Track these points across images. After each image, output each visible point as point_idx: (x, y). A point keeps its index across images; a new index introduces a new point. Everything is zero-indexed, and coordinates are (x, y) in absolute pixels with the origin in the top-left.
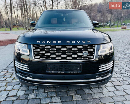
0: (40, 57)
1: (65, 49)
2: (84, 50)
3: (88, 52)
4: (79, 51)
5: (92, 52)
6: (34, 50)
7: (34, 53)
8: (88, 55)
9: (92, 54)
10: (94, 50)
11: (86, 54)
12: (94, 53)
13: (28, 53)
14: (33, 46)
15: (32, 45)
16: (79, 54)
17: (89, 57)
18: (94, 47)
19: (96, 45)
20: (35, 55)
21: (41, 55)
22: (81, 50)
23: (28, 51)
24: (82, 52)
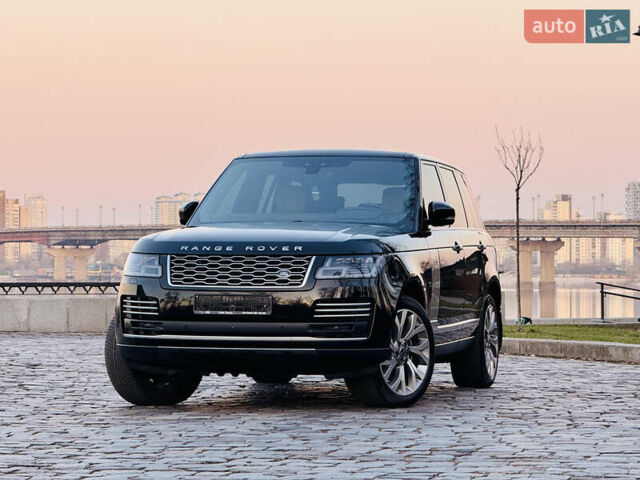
0: (185, 280)
1: (240, 263)
2: (282, 267)
3: (291, 270)
4: (270, 267)
5: (301, 270)
6: (172, 265)
7: (171, 272)
8: (291, 278)
9: (299, 274)
10: (307, 267)
11: (284, 273)
12: (304, 274)
13: (160, 274)
14: (172, 258)
15: (169, 257)
16: (269, 274)
17: (293, 281)
18: (309, 260)
19: (314, 258)
20: (175, 276)
21: (187, 277)
22: (275, 267)
23: (160, 268)
24: (277, 270)
